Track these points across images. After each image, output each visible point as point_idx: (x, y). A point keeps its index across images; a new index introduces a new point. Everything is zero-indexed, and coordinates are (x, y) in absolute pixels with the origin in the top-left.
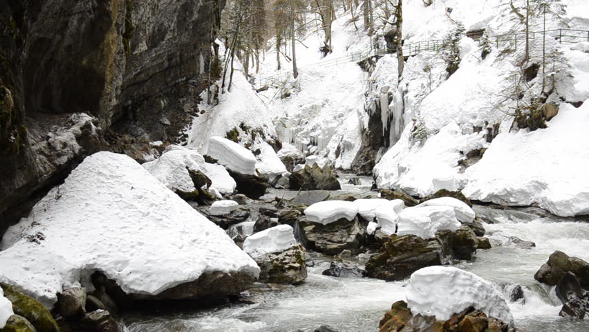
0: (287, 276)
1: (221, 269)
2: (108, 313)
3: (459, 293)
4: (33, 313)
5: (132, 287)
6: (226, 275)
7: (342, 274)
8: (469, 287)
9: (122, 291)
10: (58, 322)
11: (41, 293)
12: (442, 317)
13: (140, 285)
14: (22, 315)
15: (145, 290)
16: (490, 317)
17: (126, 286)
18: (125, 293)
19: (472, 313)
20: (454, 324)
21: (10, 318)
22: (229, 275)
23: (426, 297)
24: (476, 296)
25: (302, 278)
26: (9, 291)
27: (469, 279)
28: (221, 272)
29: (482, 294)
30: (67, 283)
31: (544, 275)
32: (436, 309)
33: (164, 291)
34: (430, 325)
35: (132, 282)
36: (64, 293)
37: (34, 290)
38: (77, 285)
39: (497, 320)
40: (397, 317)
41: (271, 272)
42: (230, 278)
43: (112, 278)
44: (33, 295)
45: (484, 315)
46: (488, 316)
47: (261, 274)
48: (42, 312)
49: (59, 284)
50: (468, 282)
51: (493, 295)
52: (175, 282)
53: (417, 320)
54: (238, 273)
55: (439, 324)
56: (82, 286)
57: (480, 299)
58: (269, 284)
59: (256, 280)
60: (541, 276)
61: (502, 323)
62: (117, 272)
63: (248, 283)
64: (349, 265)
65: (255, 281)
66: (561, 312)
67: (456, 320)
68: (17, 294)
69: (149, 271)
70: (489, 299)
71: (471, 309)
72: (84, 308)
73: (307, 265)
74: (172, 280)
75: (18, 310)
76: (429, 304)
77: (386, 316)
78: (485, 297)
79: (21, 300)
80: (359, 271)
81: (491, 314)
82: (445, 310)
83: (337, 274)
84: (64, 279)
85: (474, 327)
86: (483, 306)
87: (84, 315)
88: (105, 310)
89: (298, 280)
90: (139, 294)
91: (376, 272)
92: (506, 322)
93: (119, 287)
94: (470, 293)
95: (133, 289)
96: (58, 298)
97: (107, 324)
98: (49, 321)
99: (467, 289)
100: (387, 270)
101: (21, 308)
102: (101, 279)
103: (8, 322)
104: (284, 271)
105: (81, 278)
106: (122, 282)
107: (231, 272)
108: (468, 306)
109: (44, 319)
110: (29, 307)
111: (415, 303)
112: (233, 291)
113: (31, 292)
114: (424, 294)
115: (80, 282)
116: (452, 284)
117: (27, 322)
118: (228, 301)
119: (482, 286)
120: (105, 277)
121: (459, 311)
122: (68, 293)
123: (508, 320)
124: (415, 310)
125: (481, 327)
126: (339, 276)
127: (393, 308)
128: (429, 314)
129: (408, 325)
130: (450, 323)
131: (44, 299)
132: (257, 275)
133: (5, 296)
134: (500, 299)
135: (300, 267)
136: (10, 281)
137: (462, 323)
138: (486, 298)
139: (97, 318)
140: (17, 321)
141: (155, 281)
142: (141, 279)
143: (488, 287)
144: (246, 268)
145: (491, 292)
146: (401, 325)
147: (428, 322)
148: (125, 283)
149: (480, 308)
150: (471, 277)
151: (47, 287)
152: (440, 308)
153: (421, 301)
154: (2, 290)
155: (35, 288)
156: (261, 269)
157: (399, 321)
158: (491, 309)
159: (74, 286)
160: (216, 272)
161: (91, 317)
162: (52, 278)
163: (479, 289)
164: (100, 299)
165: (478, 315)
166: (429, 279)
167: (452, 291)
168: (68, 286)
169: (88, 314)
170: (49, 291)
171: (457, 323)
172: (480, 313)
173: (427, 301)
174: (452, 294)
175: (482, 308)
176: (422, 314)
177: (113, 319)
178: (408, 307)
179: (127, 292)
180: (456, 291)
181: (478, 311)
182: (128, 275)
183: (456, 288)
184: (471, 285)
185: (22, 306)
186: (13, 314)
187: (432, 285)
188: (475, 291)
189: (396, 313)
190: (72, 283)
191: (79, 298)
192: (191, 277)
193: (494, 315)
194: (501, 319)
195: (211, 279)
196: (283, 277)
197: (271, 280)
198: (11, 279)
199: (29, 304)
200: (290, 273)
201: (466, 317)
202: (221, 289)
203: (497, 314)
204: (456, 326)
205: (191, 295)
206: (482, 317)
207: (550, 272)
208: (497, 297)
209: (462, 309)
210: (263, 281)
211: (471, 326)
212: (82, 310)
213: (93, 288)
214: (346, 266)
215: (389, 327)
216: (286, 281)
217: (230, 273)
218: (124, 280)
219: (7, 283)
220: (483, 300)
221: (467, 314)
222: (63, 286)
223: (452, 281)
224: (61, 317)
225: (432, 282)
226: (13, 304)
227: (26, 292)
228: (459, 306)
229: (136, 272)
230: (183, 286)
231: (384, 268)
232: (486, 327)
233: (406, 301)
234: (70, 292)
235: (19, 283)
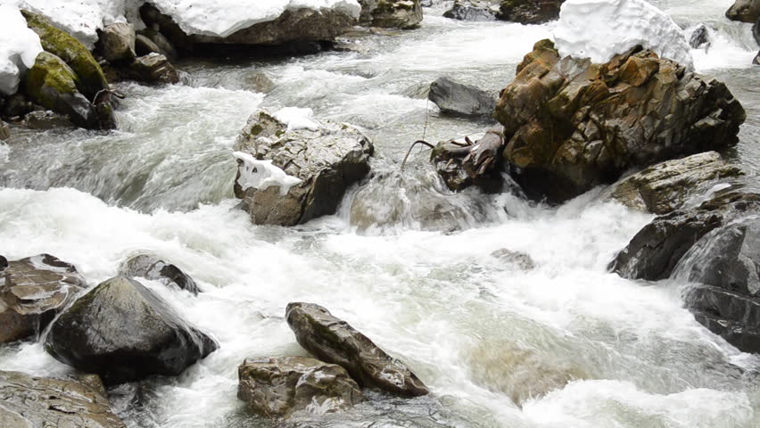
0: (396, 19)
1: (309, 5)
2: (165, 58)
3: (624, 28)
4: (68, 51)
5: (194, 25)
6: (316, 13)
7: (469, 15)
8: (639, 19)
9: (181, 30)
10: (102, 66)
11: (76, 29)
12: (599, 59)
13: (204, 23)
14: (55, 53)
15: (210, 30)
16: (662, 58)
17: (185, 24)
18: (185, 33)
19: (640, 53)
20: (615, 67)
21: (39, 55)
22: (321, 13)
23: (579, 33)
24: (646, 31)
25: (416, 21)
26: (34, 21)
27: (638, 9)
28: (310, 9)
29: (655, 28)
30: (109, 17)
31: (738, 11)
32: (592, 49)
33: (236, 33)
34: (582, 71)
35: (193, 19)
36: (105, 29)
37: (66, 24)
38: (121, 20)
39: (671, 61)
40: (540, 61)
41: (375, 13)
42: (322, 19)
43: (167, 13)
44: (66, 30)
45: (655, 55)
46: (659, 56)
47: (362, 15)
48: (79, 50)
49: (98, 16)
50: (637, 13)
51: (669, 30)
52: (250, 21)
53: (566, 63)
54: (332, 11)
55: (595, 68)
56: (128, 22)
57: (651, 34)
58: (373, 28)
59: (355, 22)
60: (735, 13)
61: (678, 66)
62: (173, 6)
63: (345, 25)
64: (478, 4)
65: (354, 25)
66: (756, 58)
67: (617, 63)
68: (44, 26)
69: (215, 5)
70: (663, 35)
71: (638, 49)
72: (133, 51)
73: (422, 5)
74: (245, 18)
75: (49, 47)
76: (583, 43)
77: (525, 58)
78: (658, 32)
79: (50, 35)
80: (491, 12)
81: (664, 55)
82: (603, 50)
83: (463, 16)
84: (104, 11)
85: (640, 70)
86: (654, 45)
87: (135, 60)
88: (161, 53)
89: (410, 23)
90: (204, 36)
91: (514, 13)
92: (683, 65)
93: (177, 25)
94: (639, 27)
95: (194, 29)
96: (99, 35)
97: (164, 71)
98: (89, 62)
99: (635, 22)
100: (528, 10)
101: (53, 45)
102: (152, 14)
103: (37, 60)
104: (392, 11)
105: (126, 12)
106: (180, 19)
107: (323, 10)
108: (635, 44)
109: (82, 58)
110: (61, 43)
111: (564, 42)
112: (325, 35)
113: (62, 25)
114: (578, 29)
115: (125, 16)
116: (615, 16)
117: (61, 62)
118: (319, 49)
119: (655, 18)
120: (158, 11)
121: (621, 51)
122: (111, 30)
123: (686, 63)
124: (564, 51)
125: (650, 71)
126: (465, 18)
127: (535, 48)
128: (583, 56)
129: (554, 71)
130: (609, 67)
131: (80, 35)
132: (357, 16)
133: (29, 27)
134: (678, 34)
135: (414, 6)
136: (33, 9)
137: (624, 66)
138: (660, 34)
139: (151, 64)
140: (48, 59)
141: (223, 19)
142: (206, 15)
143: (664, 20)
144: (342, 5)
145: (667, 25)
146: (544, 71)
147: (580, 67)
148: (184, 20)
149: (650, 47)
150: (642, 5)
151: (83, 21)
152: (596, 47)
153: (573, 39)
154: (24, 19)
155: (68, 20)
156: (363, 8)
157: (542, 65)
158: (665, 48)
159: (118, 21)
160: (302, 10)
161: (143, 62)
162: (89, 8)
163: (651, 23)
164: (152, 40)
165: (647, 56)
166: (585, 10)
167: (616, 25)
168: (110, 21)
169: (139, 59)
170: (86, 26)
171: (619, 67)
172: (649, 53)
173: (581, 39)
174: (615, 28)
175: (653, 47)
176: (573, 56)
177: (171, 66)
178: (555, 47)
179: (188, 32)
180: (621, 25)
181: (648, 50)
182: (187, 9)
183: (620, 20)
184: (642, 17)
185: (54, 42)
186: (42, 50)
187: (588, 18)
188: (646, 24)
189: (539, 55)
190: (116, 17)
191: (126, 36)
192: (270, 14)
193: (669, 55)
194: (677, 61)
195: (296, 18)
196: (391, 20)
197: (376, 23)
198: (35, 7)
199: (62, 40)
200: (401, 14)
201: (631, 58)
202: (311, 32)
203: (673, 55)
204: (617, 70)
205: (271, 39)
206: (652, 58)
207: (748, 7)
208: (674, 32)
209: (626, 48)
210: (364, 24)
211: (637, 69)
212: (131, 52)
213: (143, 26)
214: (475, 6)
215: (528, 73)
216: (395, 25)
217: (321, 11)
218: (182, 16)
219: (30, 11)
220: (655, 35)
221: (632, 54)
222: (103, 21)
223: (616, 11)
224: (104, 61)
225: (589, 13)
226: (41, 38)
227: (56, 25)
228: (622, 45)
229: (198, 6)
230: (260, 27)
231: (525, 8)
232: (657, 71)
233: (552, 40)
234: (113, 29)
235: (46, 13)
